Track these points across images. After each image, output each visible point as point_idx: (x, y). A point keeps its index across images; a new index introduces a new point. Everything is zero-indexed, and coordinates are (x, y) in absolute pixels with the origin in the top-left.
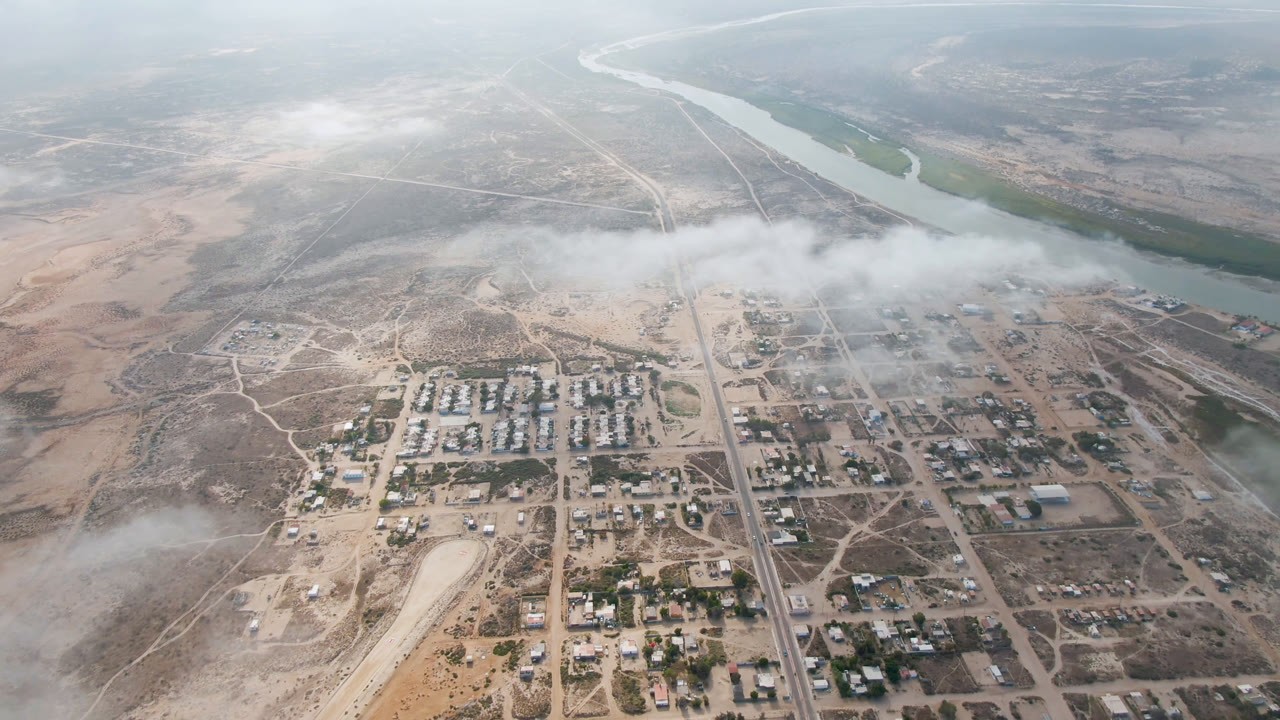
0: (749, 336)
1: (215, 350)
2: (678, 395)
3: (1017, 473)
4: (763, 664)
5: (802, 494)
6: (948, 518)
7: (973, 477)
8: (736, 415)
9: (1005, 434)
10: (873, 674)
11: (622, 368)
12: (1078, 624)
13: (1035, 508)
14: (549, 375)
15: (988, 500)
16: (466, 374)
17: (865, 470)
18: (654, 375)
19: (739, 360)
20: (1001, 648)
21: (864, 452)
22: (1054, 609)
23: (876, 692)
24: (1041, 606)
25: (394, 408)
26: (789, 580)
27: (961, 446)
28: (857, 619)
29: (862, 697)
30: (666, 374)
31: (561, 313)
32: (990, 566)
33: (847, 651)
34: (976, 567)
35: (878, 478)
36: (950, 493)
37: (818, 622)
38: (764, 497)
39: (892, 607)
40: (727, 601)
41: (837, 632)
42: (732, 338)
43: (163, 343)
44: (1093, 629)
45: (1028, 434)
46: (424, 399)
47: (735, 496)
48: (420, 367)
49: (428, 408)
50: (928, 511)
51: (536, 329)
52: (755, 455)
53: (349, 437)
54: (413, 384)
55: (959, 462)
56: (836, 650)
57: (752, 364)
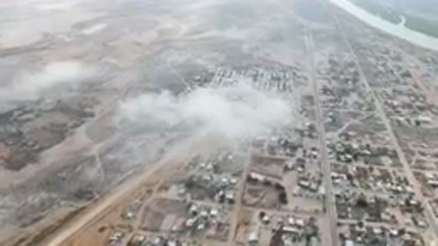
0: (329, 66)
1: (163, 56)
2: (302, 80)
3: (415, 112)
4: (314, 149)
5: (337, 109)
6: (386, 122)
7: (398, 112)
8: (320, 87)
9: (413, 101)
10: (349, 156)
11: (284, 71)
12: (423, 154)
13: (418, 123)
14: (261, 71)
15: (401, 119)
16: (234, 68)
17: (360, 106)
18: (295, 74)
19: (323, 72)
20: (394, 156)
21: (361, 101)
22: (416, 150)
23: (349, 161)
24: (412, 148)
25: (213, 74)
26: (327, 130)
27: (396, 103)
28: (347, 143)
29: (343, 161)
30: (299, 74)
31: (268, 55)
32: (397, 136)
33: (342, 150)
34: (392, 135)
35: (364, 108)
36: (388, 115)
37: (334, 142)
38: (324, 109)
39: (359, 141)
40: (306, 133)
41: (339, 145)
42: (323, 67)
43: (148, 53)
44: (429, 156)
45: (422, 102)
46: (222, 73)
47: (315, 107)
48: (222, 65)
49: (223, 76)
50: (379, 119)
51: (259, 58)
52: (323, 98)
53: (199, 80)
54: (219, 69)
55: (394, 107)
56: (338, 150)
57: (328, 74)
